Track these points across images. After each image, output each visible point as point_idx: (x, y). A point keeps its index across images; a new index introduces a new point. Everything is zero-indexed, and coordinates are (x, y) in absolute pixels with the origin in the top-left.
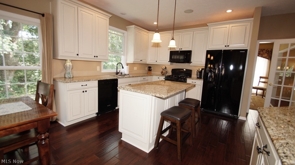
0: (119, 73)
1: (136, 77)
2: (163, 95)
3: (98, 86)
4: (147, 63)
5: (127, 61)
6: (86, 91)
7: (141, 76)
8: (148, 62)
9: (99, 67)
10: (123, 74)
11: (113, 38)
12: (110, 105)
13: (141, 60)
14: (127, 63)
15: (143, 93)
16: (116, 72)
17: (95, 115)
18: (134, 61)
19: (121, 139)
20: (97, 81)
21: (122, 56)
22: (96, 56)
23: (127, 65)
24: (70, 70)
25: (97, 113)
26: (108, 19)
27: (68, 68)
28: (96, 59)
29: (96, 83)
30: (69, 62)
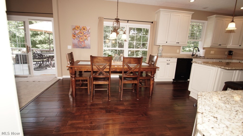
0: (194, 55)
1: (211, 59)
2: (227, 68)
3: (176, 62)
4: (227, 48)
5: (204, 46)
6: (169, 64)
7: (217, 59)
8: (229, 47)
9: (179, 50)
10: (198, 56)
11: (194, 26)
12: (183, 76)
13: (219, 45)
14: (203, 48)
15: (211, 65)
16: (192, 54)
17: (172, 81)
18: (211, 46)
19: (189, 95)
20: (177, 59)
21: (200, 42)
22: (178, 43)
23: (204, 49)
24: (161, 51)
25: (173, 80)
26: (191, 16)
27: (160, 50)
28: (178, 45)
29: (176, 60)
30: (161, 47)
